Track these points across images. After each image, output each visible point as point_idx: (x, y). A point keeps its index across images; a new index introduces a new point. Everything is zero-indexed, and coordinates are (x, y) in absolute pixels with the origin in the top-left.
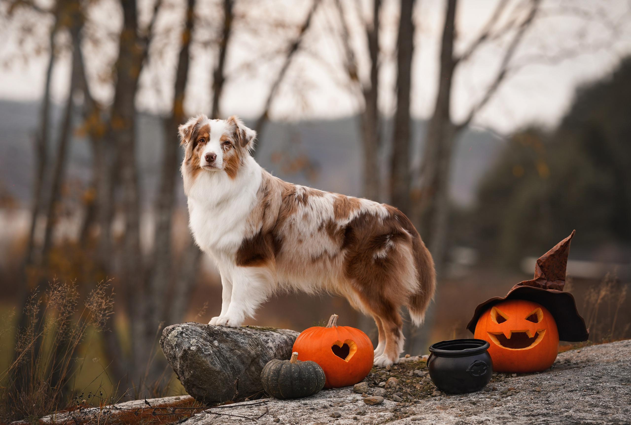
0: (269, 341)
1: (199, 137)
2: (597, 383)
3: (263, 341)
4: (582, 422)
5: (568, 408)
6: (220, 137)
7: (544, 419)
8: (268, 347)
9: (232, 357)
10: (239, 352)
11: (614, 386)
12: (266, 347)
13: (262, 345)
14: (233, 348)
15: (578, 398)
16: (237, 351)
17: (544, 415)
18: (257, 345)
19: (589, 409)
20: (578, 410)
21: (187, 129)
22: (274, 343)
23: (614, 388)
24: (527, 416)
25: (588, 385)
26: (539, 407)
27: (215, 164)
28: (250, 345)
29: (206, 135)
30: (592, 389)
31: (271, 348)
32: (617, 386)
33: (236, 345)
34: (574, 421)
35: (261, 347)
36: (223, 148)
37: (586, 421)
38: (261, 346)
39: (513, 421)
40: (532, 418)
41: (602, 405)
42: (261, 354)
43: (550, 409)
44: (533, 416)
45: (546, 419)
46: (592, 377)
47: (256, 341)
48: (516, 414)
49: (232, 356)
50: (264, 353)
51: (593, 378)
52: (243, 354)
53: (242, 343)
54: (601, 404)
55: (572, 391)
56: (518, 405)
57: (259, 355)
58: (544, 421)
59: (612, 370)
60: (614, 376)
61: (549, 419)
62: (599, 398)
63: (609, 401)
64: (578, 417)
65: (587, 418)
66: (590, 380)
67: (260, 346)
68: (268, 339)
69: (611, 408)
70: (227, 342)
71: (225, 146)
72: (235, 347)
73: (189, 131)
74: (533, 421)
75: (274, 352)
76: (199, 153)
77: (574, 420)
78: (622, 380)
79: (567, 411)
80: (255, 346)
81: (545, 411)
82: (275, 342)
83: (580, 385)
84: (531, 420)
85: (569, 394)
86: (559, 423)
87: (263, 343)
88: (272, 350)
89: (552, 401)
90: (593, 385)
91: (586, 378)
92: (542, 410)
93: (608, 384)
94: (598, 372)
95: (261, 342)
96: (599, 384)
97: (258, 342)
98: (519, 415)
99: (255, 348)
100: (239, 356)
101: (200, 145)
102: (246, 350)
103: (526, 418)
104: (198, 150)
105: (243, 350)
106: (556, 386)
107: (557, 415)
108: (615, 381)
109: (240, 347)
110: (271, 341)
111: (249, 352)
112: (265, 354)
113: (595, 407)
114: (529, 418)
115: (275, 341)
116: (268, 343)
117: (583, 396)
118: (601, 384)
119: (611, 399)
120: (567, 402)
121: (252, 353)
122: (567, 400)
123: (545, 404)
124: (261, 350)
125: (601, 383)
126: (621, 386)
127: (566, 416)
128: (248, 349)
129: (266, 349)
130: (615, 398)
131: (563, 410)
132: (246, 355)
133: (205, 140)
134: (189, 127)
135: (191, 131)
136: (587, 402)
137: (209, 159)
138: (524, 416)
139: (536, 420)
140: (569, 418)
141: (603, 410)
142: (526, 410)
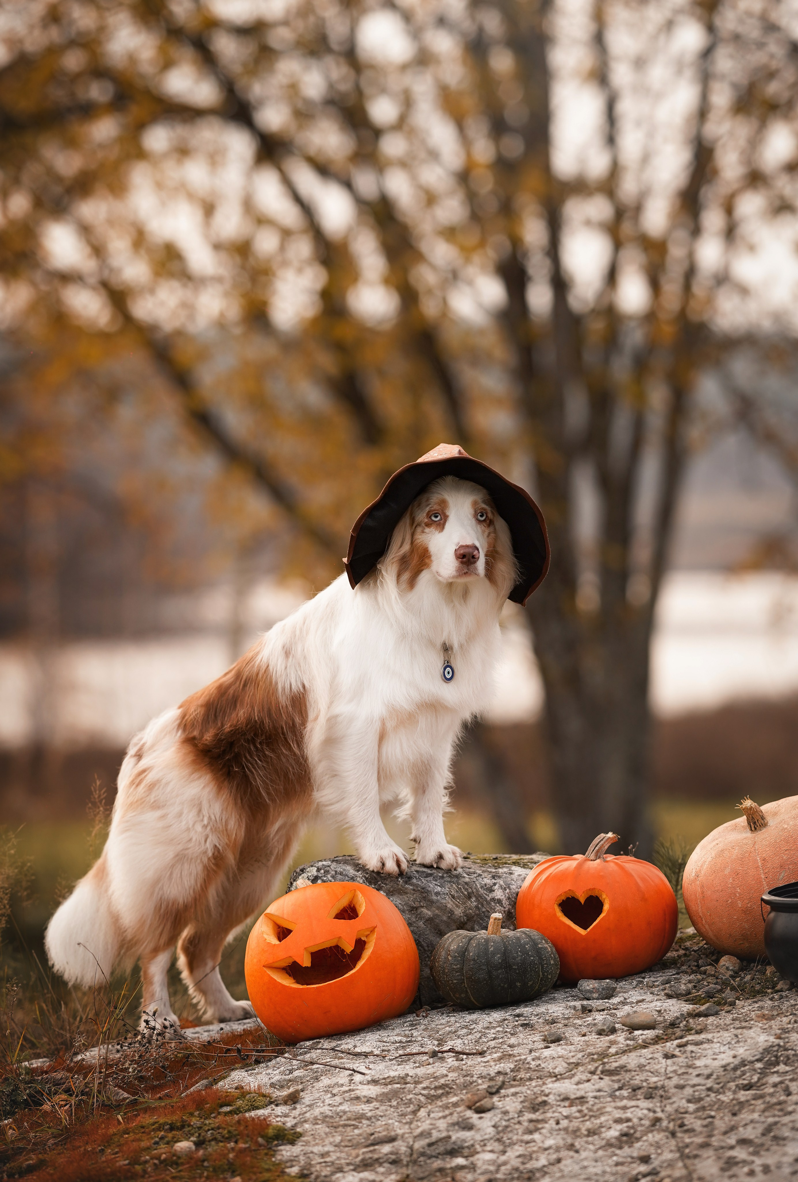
0: (496, 887)
3: (482, 887)
8: (493, 899)
9: (414, 922)
10: (429, 913)
12: (489, 899)
13: (479, 897)
14: (417, 904)
16: (425, 910)
18: (469, 897)
22: (508, 890)
28: (453, 897)
31: (499, 901)
33: (424, 897)
35: (477, 900)
38: (477, 898)
42: (478, 915)
47: (466, 890)
49: (414, 920)
50: (484, 912)
52: (438, 916)
53: (437, 894)
57: (473, 917)
67: (473, 899)
68: (495, 884)
70: (407, 893)
72: (420, 902)
75: (507, 909)
80: (463, 899)
82: (510, 889)
87: (482, 891)
88: (502, 905)
95: (477, 891)
97: (470, 890)
99: (465, 903)
100: (429, 921)
102: (443, 908)
105: (438, 908)
109: (432, 902)
110: (501, 886)
111: (451, 912)
112: (486, 913)
115: (509, 887)
116: (494, 891)
121: (456, 913)
124: (477, 907)
128: (449, 906)
129: (488, 903)
132: (445, 918)
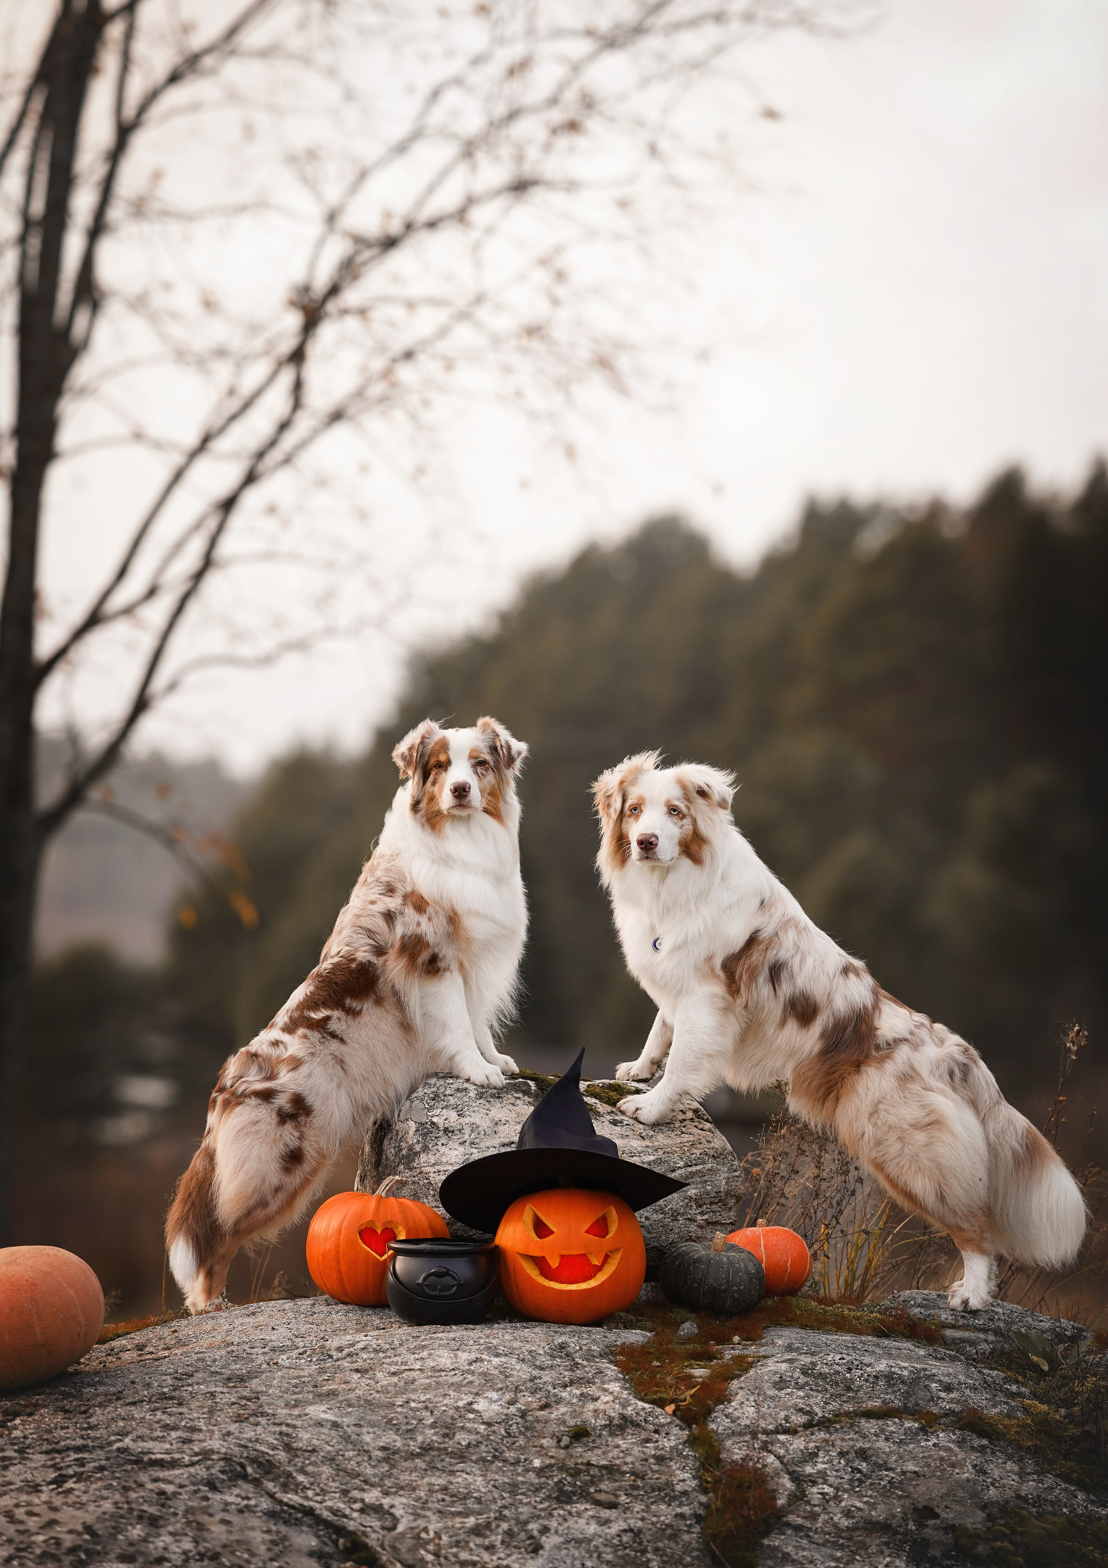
1: (433, 761)
2: (183, 1386)
4: (146, 1459)
5: (123, 1434)
6: (467, 753)
7: (76, 1456)
11: (213, 1389)
15: (142, 1416)
17: (78, 1449)
19: (160, 1434)
20: (140, 1437)
21: (407, 753)
23: (212, 1394)
24: (47, 1452)
25: (166, 1390)
26: (69, 1435)
27: (470, 801)
29: (442, 758)
30: (172, 1398)
32: (218, 1389)
34: (132, 1458)
36: (476, 773)
37: (153, 1457)
39: (20, 1463)
40: (56, 1455)
41: (185, 1426)
43: (90, 1438)
44: (58, 1452)
45: (80, 1455)
46: (176, 1375)
48: (28, 1451)
51: (176, 1378)
54: (183, 1424)
55: (134, 1404)
56: (31, 1434)
58: (77, 1460)
59: (215, 1361)
60: (217, 1372)
61: (86, 1455)
62: (181, 1414)
63: (199, 1418)
64: (140, 1450)
65: (155, 1451)
66: (170, 1382)
69: (200, 1430)
71: (479, 770)
73: (411, 756)
74: (58, 1460)
76: (436, 789)
77: (132, 1455)
78: (229, 1379)
79: (121, 1440)
81: (79, 1442)
83: (151, 1390)
84: (53, 1459)
85: (128, 1408)
86: (104, 1462)
89: (96, 1423)
90: (175, 1390)
91: (164, 1378)
92: (74, 1440)
93: (202, 1387)
94: (188, 1365)
96: (186, 1388)
98: (31, 1451)
101: (436, 774)
103: (44, 1457)
104: (434, 783)
106: (106, 1395)
107: (102, 1448)
108: (216, 1381)
113: (172, 1429)
114: (50, 1456)
117: (152, 1411)
118: (190, 1388)
119: (204, 1413)
120: (121, 1424)
122: (123, 1419)
123: (82, 1429)
125: (189, 1385)
126: (225, 1390)
127: (118, 1449)
130: (211, 1412)
131: (113, 1438)
133: (444, 766)
134: (410, 749)
135: (415, 755)
136: (157, 1422)
137: (460, 793)
138: (40, 1453)
139: (63, 1458)
140: (122, 1453)
141: (185, 1435)
142: (45, 1443)
